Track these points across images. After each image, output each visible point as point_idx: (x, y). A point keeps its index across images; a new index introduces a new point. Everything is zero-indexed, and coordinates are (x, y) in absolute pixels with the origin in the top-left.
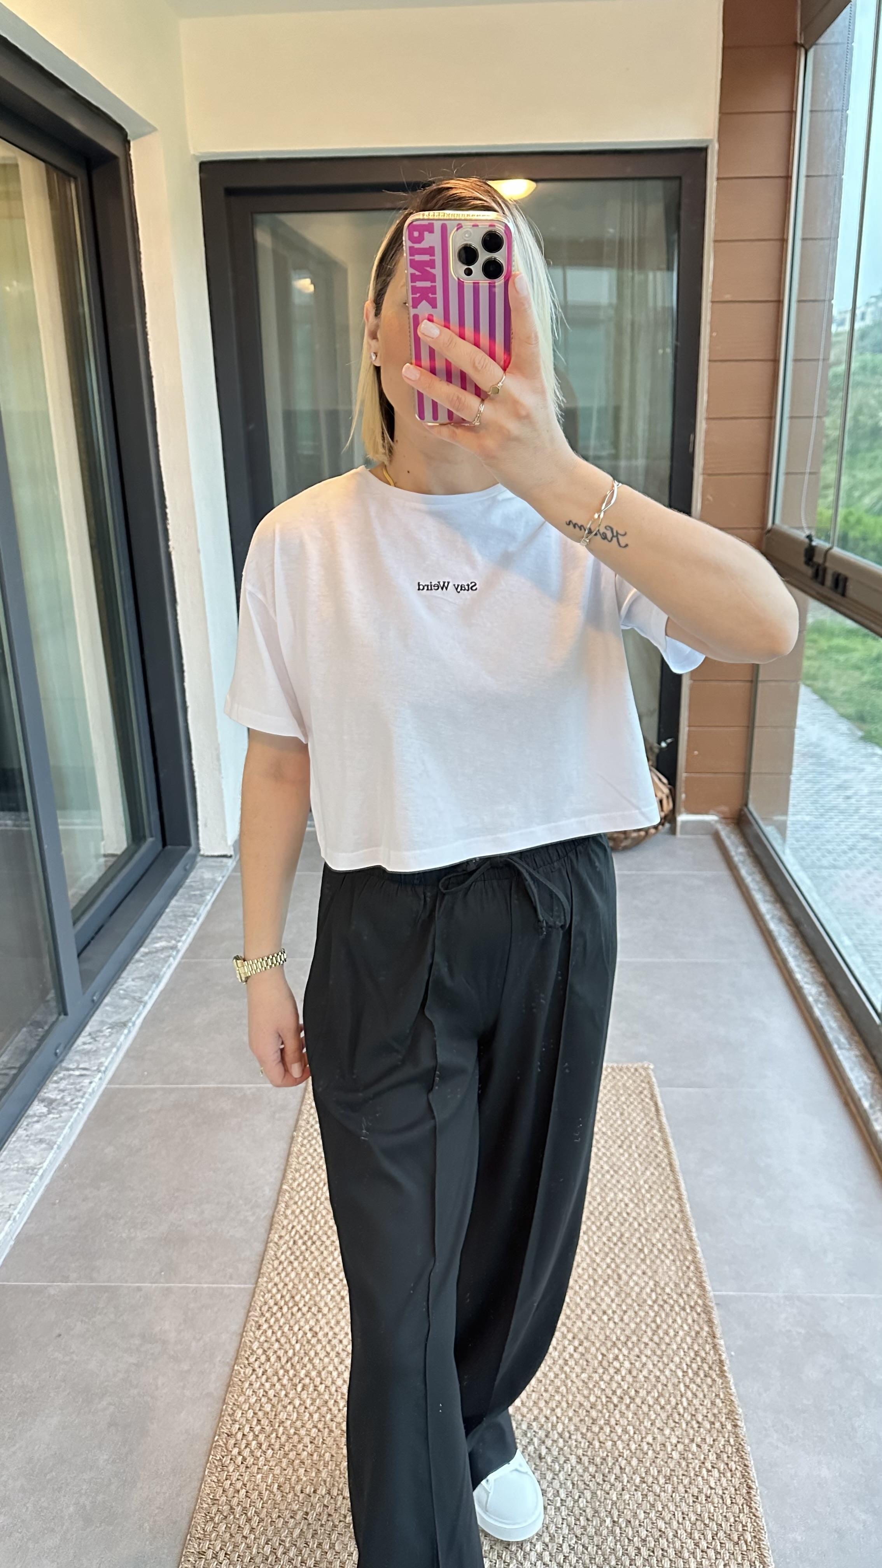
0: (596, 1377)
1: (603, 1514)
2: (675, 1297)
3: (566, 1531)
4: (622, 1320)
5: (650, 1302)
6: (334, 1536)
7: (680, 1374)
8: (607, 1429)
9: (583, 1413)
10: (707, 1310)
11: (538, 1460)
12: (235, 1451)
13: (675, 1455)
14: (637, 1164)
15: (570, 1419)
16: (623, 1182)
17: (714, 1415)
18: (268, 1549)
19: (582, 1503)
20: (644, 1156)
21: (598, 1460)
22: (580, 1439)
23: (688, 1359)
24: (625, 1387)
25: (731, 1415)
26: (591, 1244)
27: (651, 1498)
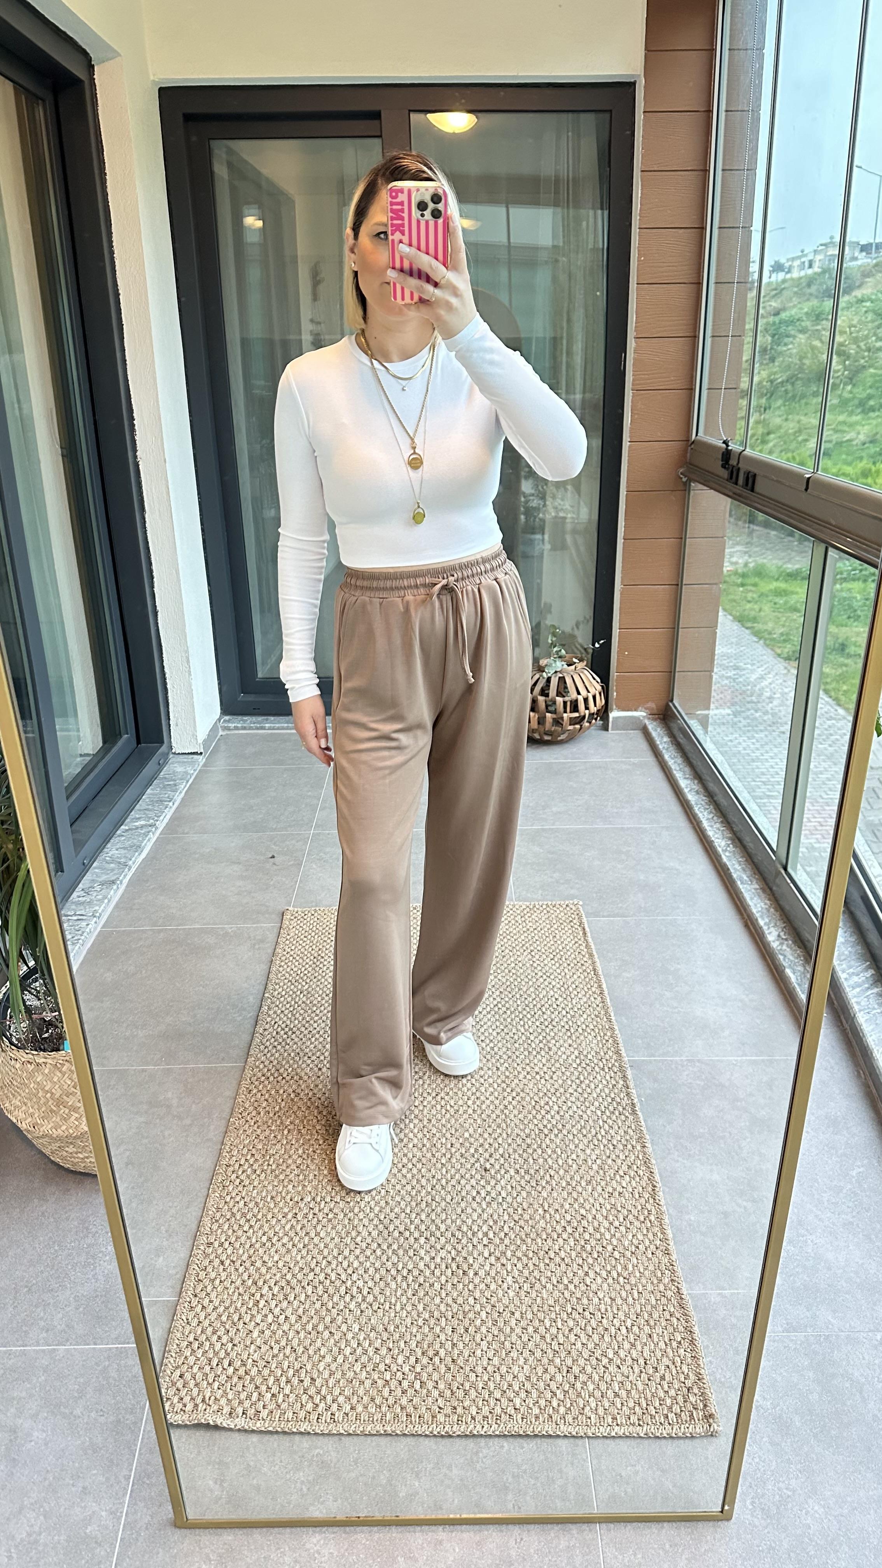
0: (530, 1116)
1: (536, 1206)
2: (596, 1061)
3: (506, 1217)
4: (552, 1078)
5: (575, 1065)
6: (319, 1228)
7: (599, 1113)
8: (539, 1151)
9: (519, 1141)
10: (622, 1069)
11: (483, 1173)
12: (234, 1176)
13: (595, 1167)
14: (566, 970)
15: (509, 1145)
16: (554, 983)
17: (627, 1140)
18: (264, 1239)
19: (519, 1199)
20: (572, 965)
21: (532, 1172)
22: (517, 1157)
23: (606, 1103)
24: (554, 1123)
25: (640, 1139)
26: (527, 1027)
27: (575, 1195)
